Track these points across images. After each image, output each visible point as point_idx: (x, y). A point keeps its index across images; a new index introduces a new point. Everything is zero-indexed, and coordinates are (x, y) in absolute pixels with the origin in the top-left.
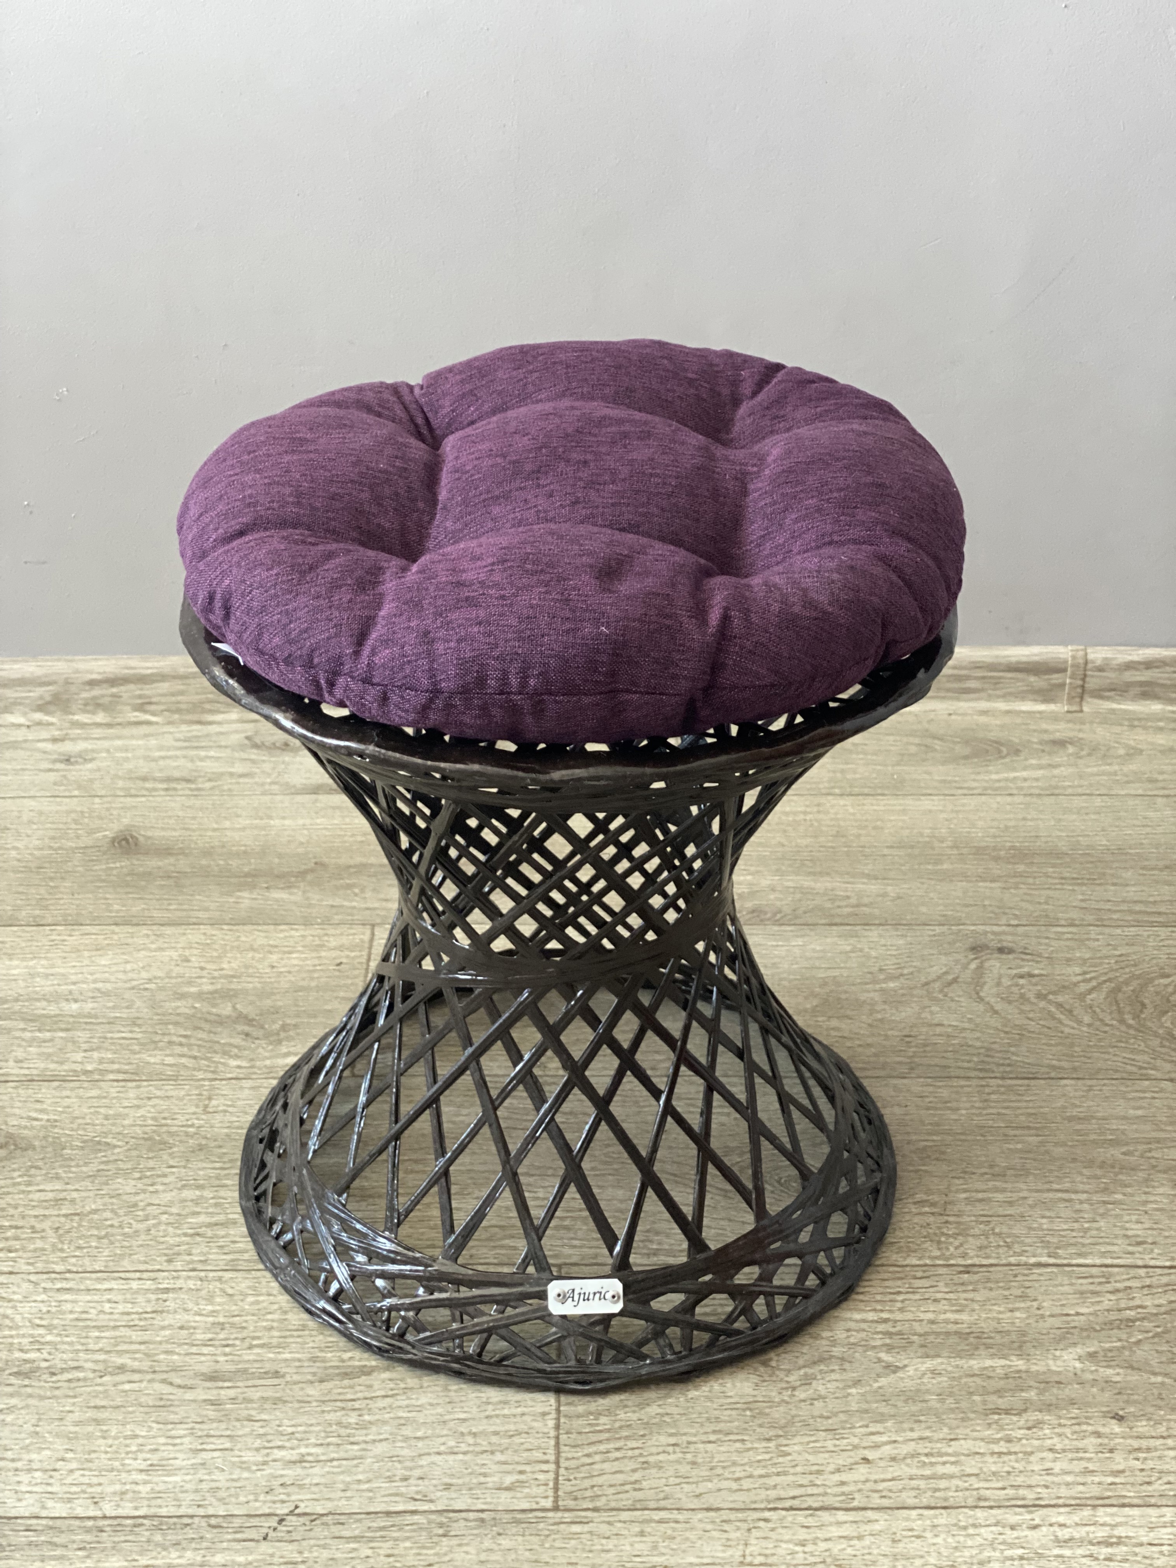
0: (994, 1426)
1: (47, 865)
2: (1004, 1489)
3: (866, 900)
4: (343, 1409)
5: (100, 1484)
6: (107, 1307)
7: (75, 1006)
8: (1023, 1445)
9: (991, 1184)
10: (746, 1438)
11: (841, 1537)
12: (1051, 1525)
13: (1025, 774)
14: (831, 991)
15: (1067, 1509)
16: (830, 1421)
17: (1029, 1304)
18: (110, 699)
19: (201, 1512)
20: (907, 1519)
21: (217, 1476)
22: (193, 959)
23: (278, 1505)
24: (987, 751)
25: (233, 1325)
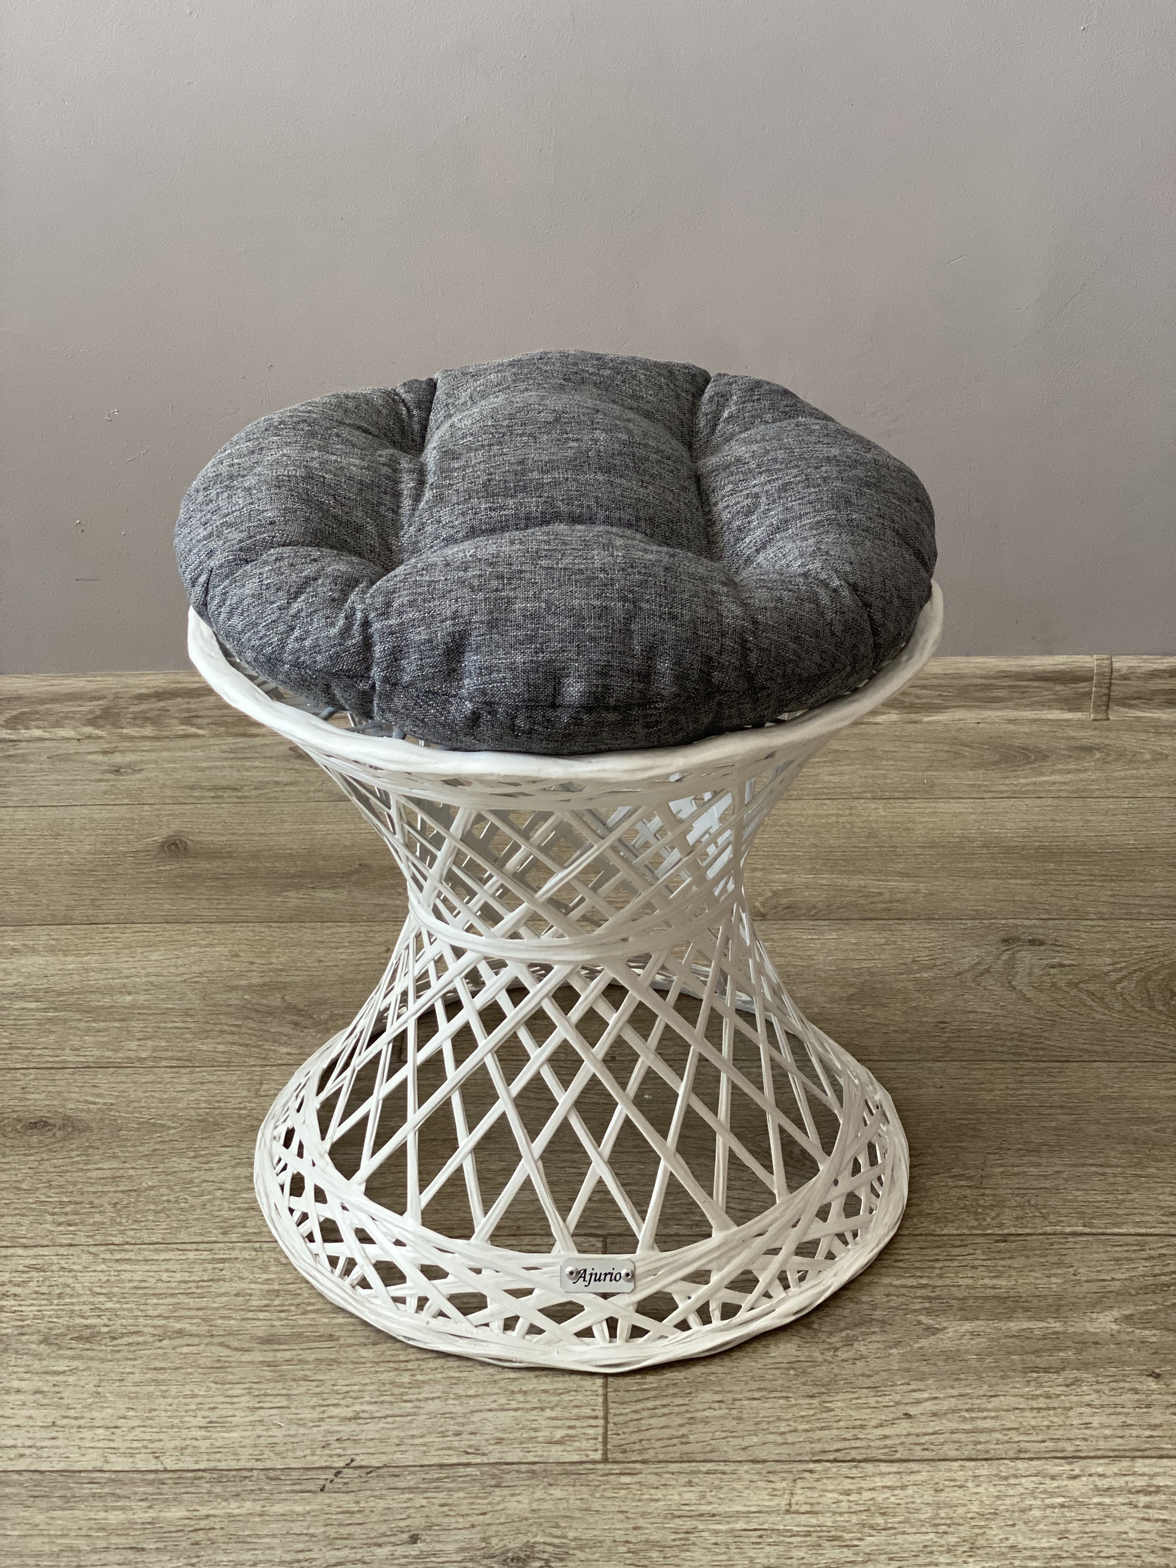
0: (1033, 1383)
1: (98, 868)
2: (1044, 1442)
3: (899, 896)
4: (396, 1369)
5: (161, 1440)
6: (165, 1276)
7: (128, 998)
8: (1063, 1401)
9: (1026, 1159)
10: (790, 1395)
11: (884, 1487)
12: (1090, 1475)
13: (1052, 778)
14: (866, 981)
15: (1107, 1461)
16: (872, 1379)
17: (1065, 1270)
18: (157, 712)
19: (260, 1465)
20: (950, 1470)
21: (275, 1431)
22: (243, 954)
23: (335, 1459)
24: (1015, 757)
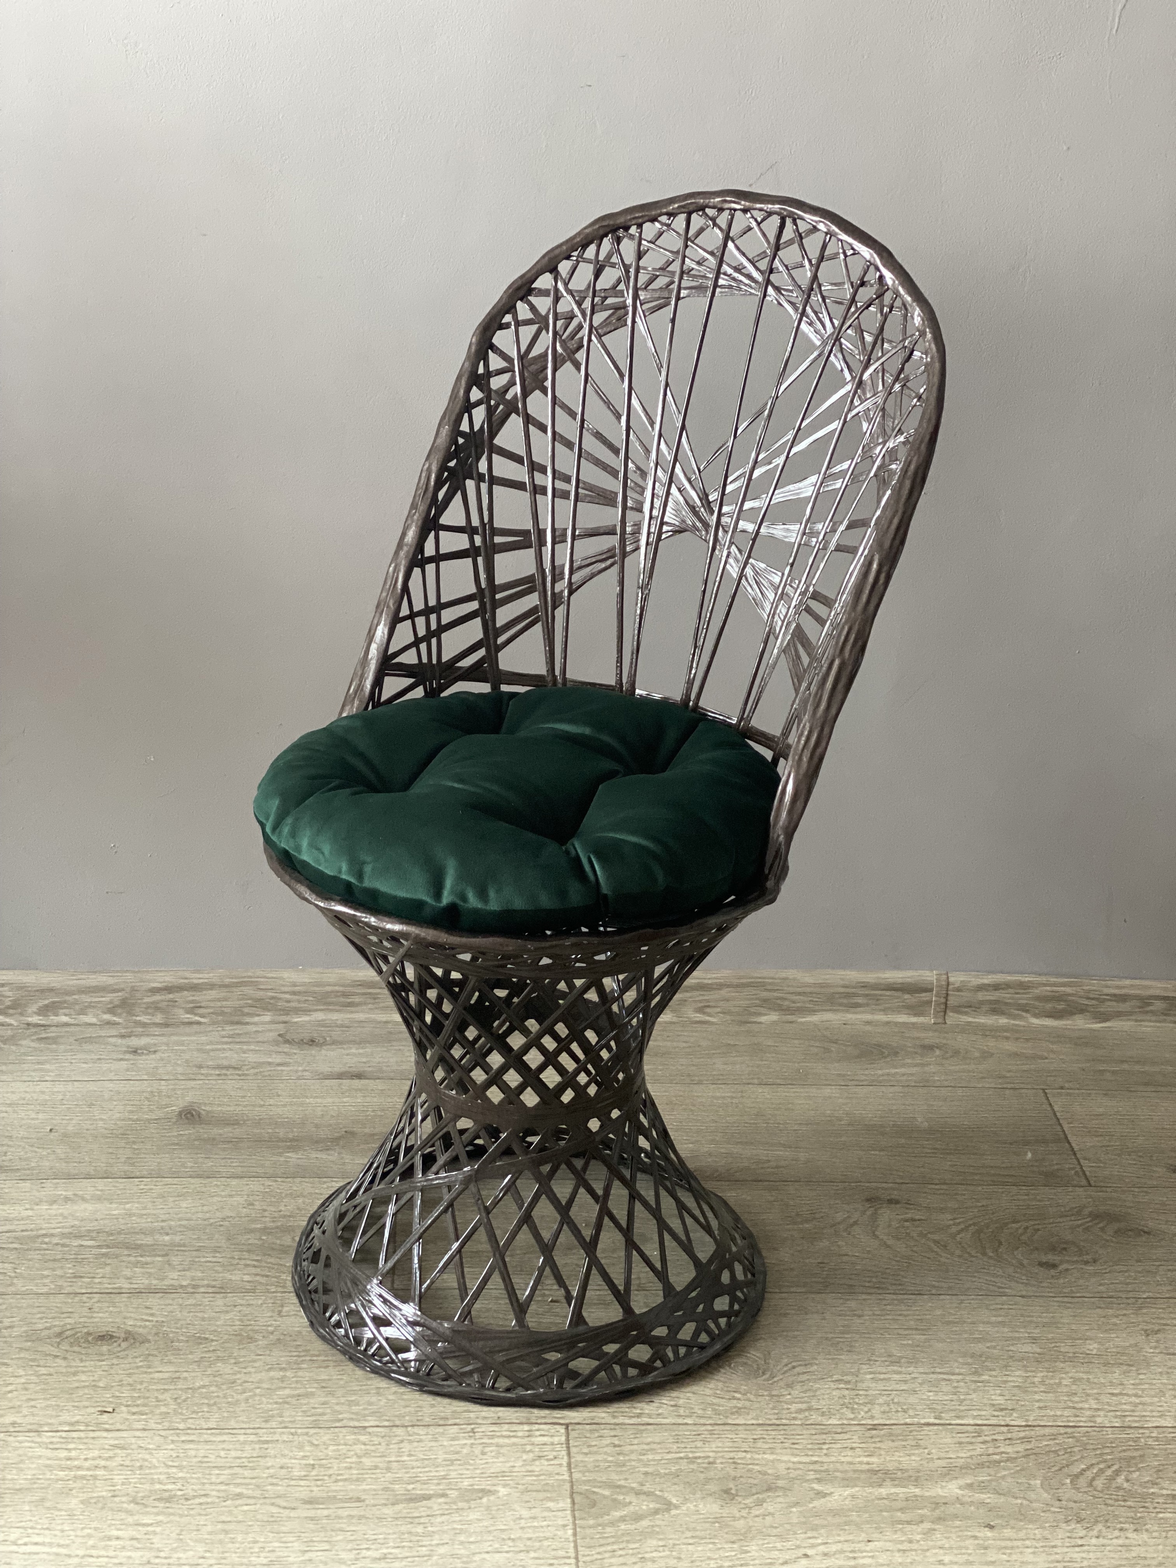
0: (899, 1532)
1: (128, 1132)
4: (412, 1523)
6: (222, 1454)
7: (167, 1238)
9: (890, 1368)
10: (716, 1541)
13: (902, 1070)
16: (778, 1530)
17: (921, 1450)
18: (166, 1003)
22: (257, 1203)
24: (872, 1053)
25: (321, 1466)
